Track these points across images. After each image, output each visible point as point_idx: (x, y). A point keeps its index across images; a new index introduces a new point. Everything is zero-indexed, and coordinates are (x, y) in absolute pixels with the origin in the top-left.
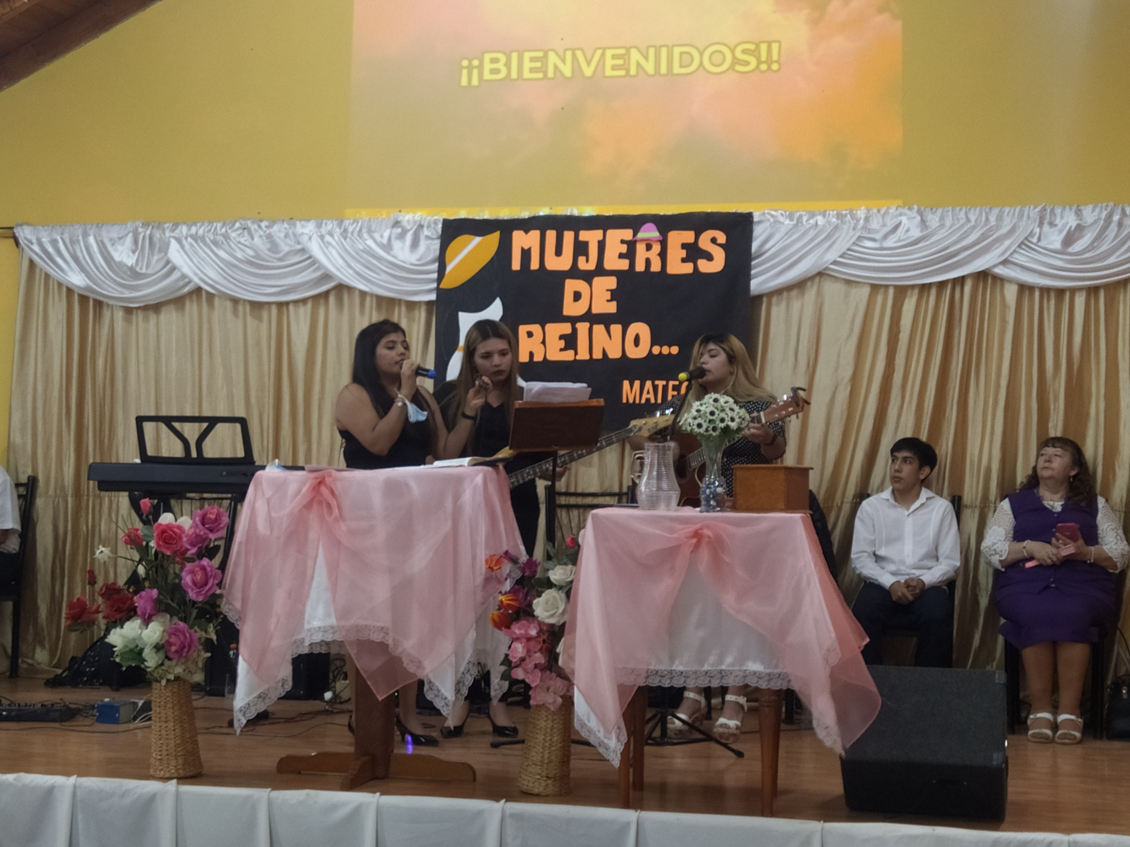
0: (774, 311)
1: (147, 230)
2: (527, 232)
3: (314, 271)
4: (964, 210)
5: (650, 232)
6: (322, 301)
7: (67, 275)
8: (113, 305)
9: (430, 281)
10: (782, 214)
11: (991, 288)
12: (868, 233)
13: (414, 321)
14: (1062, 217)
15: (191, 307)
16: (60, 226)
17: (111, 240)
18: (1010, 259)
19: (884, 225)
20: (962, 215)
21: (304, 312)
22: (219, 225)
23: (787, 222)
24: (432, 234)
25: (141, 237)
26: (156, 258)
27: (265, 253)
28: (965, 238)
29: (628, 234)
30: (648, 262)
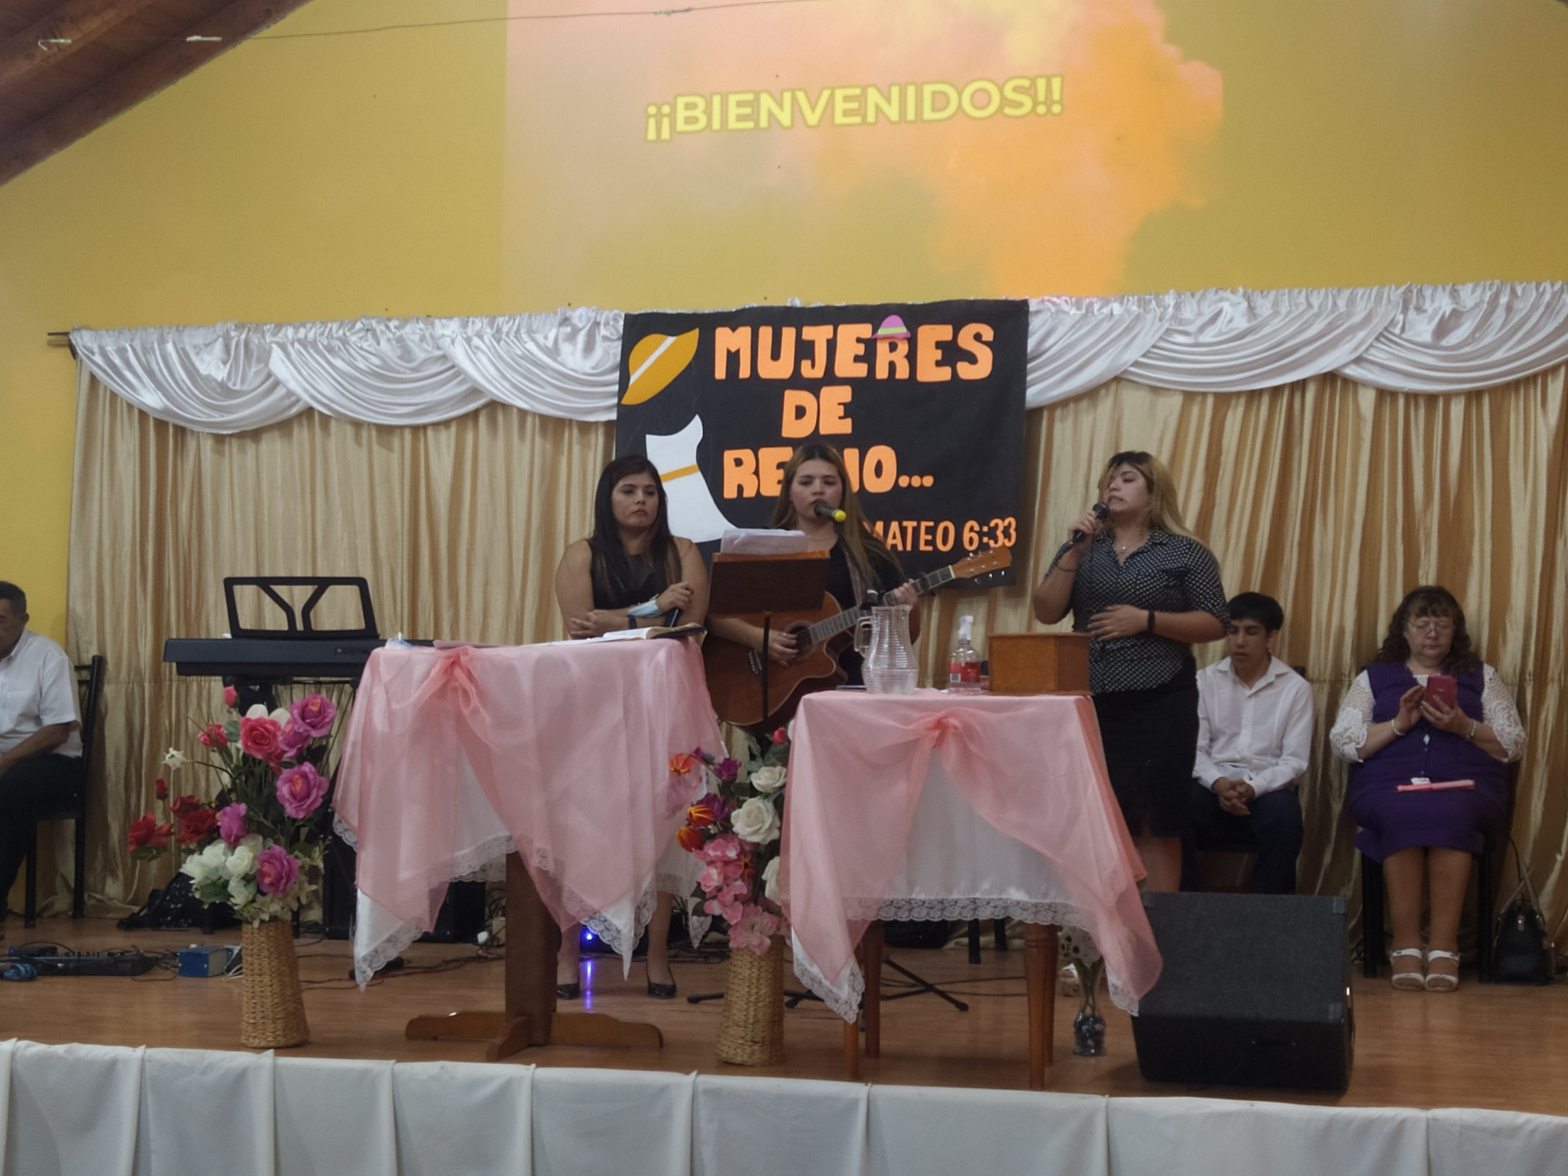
0: (1058, 427)
1: (241, 334)
2: (734, 330)
3: (460, 384)
4: (1304, 293)
5: (894, 328)
6: (470, 424)
7: (138, 394)
8: (199, 432)
9: (610, 395)
10: (1066, 301)
11: (1341, 391)
12: (1179, 325)
13: (589, 448)
14: (1433, 301)
15: (301, 434)
16: (130, 330)
17: (195, 347)
18: (1365, 355)
19: (1200, 314)
20: (1302, 299)
21: (447, 438)
22: (335, 326)
23: (1073, 311)
24: (611, 334)
25: (234, 343)
26: (254, 369)
27: (393, 361)
28: (1308, 327)
29: (865, 330)
30: (892, 366)
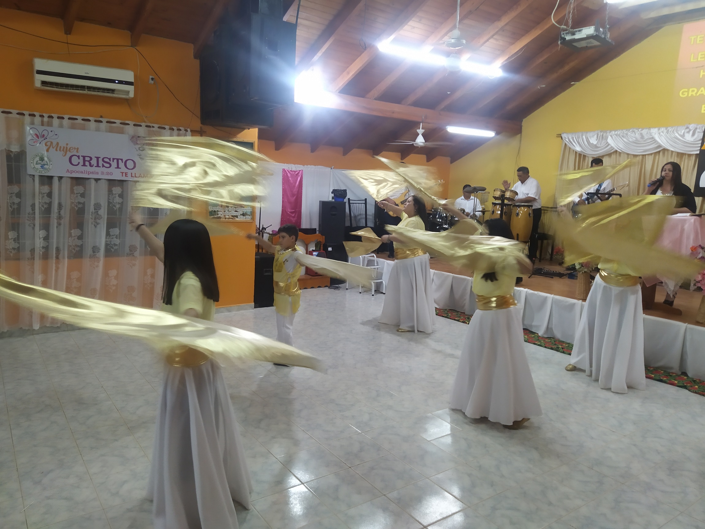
1: (601, 133)
3: (656, 144)
6: (658, 154)
7: (575, 148)
8: (589, 156)
9: (698, 147)
13: (691, 160)
15: (613, 156)
16: (575, 133)
17: (590, 136)
21: (651, 157)
22: (625, 131)
24: (700, 131)
25: (599, 135)
26: (603, 141)
27: (639, 139)
